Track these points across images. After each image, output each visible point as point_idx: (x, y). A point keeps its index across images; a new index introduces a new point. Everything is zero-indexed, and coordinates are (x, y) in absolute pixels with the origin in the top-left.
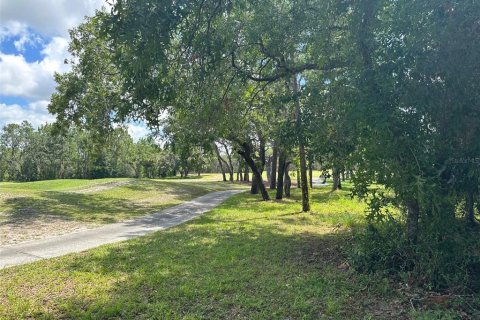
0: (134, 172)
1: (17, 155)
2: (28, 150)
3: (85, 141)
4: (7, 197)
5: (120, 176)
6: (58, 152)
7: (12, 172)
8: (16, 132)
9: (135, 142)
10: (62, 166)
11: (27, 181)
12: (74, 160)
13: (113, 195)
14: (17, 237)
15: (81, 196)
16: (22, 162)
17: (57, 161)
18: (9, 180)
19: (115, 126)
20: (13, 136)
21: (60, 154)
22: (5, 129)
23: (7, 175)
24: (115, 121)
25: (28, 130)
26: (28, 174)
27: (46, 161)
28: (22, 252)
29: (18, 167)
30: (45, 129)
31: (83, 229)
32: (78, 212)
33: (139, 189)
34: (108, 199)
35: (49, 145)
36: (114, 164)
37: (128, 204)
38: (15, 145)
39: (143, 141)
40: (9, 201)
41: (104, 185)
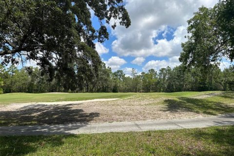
0: (222, 88)
1: (165, 81)
2: (169, 78)
3: (195, 73)
4: (165, 99)
5: (214, 90)
6: (182, 78)
7: (164, 88)
8: (164, 71)
9: (222, 71)
10: (184, 86)
11: (170, 92)
12: (190, 82)
13: (213, 100)
14: (171, 116)
15: (196, 100)
16: (167, 84)
17: (182, 83)
18: (163, 91)
19: (212, 63)
20: (163, 73)
21: (183, 80)
22: (160, 70)
23: (162, 90)
24: (212, 61)
25: (169, 70)
26: (170, 89)
27: (177, 83)
28: (175, 123)
29: (166, 86)
30: (176, 69)
31: (201, 116)
32: (196, 108)
33: (229, 97)
34: (211, 102)
35: (178, 76)
36: (210, 84)
37: (223, 106)
38: (164, 77)
39: (227, 70)
40: (166, 101)
41: (207, 95)
